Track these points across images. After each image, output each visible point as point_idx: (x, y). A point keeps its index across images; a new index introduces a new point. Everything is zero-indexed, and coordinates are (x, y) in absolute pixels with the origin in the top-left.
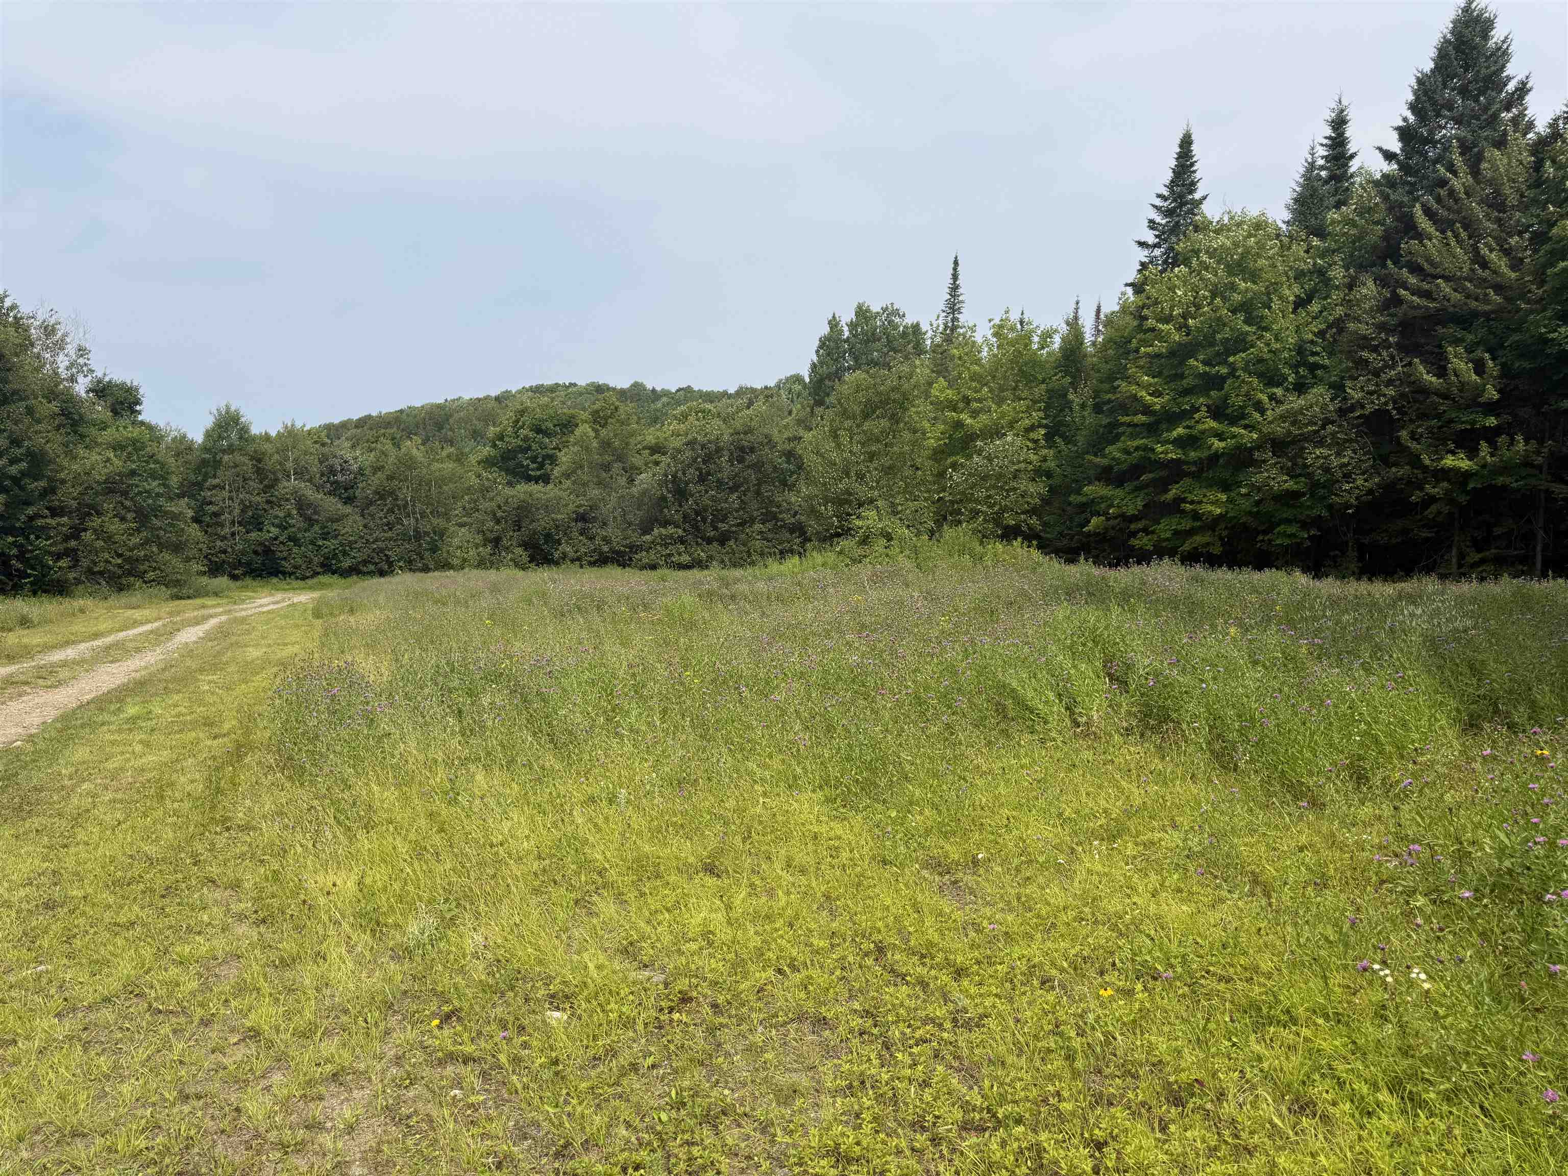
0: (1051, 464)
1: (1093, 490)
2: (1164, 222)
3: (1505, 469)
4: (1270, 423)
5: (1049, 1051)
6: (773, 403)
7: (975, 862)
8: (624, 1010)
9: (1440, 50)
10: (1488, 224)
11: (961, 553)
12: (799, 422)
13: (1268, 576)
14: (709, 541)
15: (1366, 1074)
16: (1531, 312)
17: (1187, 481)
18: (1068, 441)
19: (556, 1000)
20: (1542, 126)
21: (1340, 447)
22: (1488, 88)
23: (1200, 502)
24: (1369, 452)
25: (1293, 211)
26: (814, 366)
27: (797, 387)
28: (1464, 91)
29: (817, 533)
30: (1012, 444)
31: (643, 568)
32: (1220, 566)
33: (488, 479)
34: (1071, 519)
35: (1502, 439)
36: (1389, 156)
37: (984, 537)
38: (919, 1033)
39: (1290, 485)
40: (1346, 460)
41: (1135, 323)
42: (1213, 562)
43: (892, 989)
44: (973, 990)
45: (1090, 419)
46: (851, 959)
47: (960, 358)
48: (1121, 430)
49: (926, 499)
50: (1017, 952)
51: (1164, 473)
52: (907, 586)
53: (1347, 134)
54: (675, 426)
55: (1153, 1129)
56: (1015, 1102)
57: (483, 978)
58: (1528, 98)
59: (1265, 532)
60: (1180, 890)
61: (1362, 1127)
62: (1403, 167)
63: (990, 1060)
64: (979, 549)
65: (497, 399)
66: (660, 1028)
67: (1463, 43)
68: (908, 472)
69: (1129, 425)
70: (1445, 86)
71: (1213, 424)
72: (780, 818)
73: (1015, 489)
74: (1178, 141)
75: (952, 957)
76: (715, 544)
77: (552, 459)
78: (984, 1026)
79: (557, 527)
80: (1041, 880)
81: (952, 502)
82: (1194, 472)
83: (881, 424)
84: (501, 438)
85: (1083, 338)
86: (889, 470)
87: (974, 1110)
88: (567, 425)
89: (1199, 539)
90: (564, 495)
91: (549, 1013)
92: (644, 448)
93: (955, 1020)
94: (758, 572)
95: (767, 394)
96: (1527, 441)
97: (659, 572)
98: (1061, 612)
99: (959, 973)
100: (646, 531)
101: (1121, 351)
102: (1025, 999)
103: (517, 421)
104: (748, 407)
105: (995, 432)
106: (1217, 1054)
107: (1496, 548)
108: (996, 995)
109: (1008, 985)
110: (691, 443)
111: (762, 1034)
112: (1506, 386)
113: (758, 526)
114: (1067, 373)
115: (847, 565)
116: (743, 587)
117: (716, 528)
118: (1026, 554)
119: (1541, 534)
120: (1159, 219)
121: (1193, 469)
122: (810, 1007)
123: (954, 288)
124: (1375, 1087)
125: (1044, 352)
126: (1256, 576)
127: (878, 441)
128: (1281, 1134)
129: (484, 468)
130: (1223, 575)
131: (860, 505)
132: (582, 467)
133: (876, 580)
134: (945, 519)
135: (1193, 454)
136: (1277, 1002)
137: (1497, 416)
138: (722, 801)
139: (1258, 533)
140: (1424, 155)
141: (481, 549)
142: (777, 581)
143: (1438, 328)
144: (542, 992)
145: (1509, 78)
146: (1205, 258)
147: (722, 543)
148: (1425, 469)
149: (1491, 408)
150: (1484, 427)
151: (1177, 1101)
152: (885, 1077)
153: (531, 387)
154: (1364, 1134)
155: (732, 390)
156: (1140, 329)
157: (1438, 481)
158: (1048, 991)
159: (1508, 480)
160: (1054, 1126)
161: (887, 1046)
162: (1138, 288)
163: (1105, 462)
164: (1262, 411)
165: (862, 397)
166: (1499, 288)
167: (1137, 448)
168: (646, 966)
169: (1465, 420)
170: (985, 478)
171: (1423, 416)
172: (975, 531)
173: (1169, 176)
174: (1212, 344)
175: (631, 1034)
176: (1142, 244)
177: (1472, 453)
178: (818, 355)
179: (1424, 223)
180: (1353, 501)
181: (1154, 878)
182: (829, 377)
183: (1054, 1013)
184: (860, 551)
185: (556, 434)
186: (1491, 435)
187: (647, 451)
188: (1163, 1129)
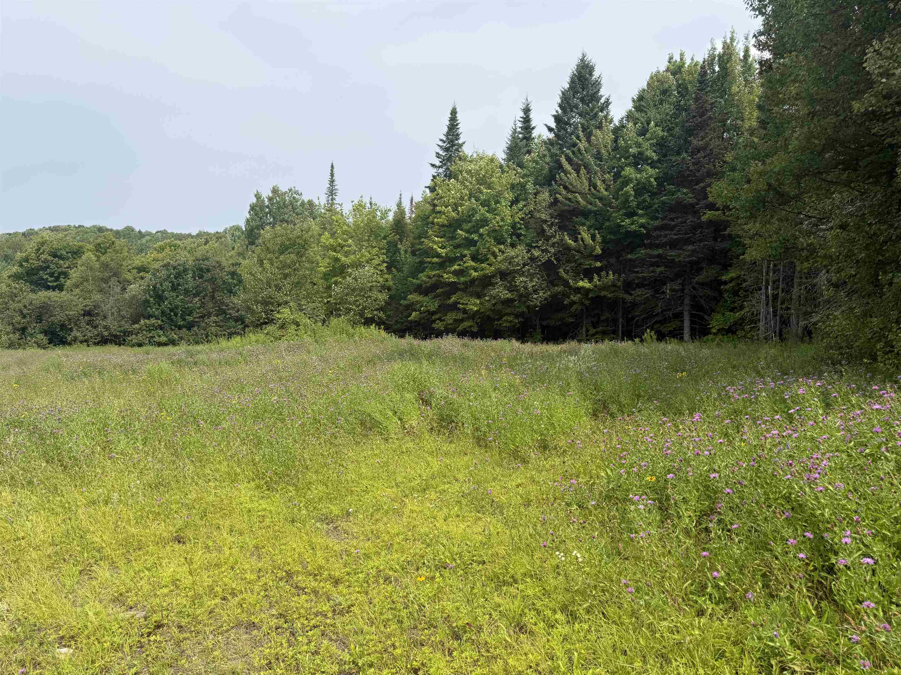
0: (391, 283)
1: (413, 297)
2: (444, 154)
3: (604, 288)
4: (500, 263)
5: (388, 620)
6: (222, 242)
7: (348, 514)
8: (115, 639)
9: (572, 78)
10: (595, 167)
11: (341, 333)
12: (239, 254)
13: (500, 343)
14: (180, 328)
15: (551, 605)
16: (614, 212)
17: (459, 293)
18: (398, 270)
19: (62, 641)
20: (616, 122)
21: (531, 276)
22: (593, 100)
23: (467, 304)
24: (545, 280)
25: (507, 154)
26: (248, 221)
27: (237, 233)
28: (582, 100)
29: (252, 322)
30: (368, 271)
31: (133, 346)
32: (477, 338)
33: (16, 288)
34: (402, 313)
35: (603, 273)
36: (550, 129)
37: (354, 324)
38: (313, 622)
39: (509, 296)
40: (534, 284)
41: (432, 208)
42: (474, 336)
43: (296, 598)
44: (345, 591)
45: (410, 259)
46: (271, 583)
47: (337, 221)
48: (425, 265)
49: (320, 302)
50: (371, 563)
51: (447, 289)
52: (309, 352)
53: (531, 117)
54: (155, 254)
55: (445, 655)
56: (369, 654)
57: (7, 633)
58: (610, 107)
59: (498, 320)
60: (458, 516)
61: (549, 634)
62: (557, 135)
63: (355, 631)
64: (351, 331)
65: (24, 234)
66: (142, 647)
67: (581, 76)
68: (308, 286)
69: (430, 263)
70: (574, 97)
71: (473, 264)
72: (225, 502)
73: (370, 297)
74: (450, 112)
75: (333, 573)
76: (184, 330)
77: (66, 275)
78: (351, 611)
79: (70, 319)
80: (385, 519)
81: (336, 304)
82: (463, 288)
83: (290, 257)
84: (27, 260)
85: (405, 214)
86: (297, 285)
87: (345, 664)
88: (77, 253)
89: (466, 324)
90: (75, 299)
91: (58, 650)
92: (133, 268)
93: (334, 611)
94: (213, 347)
95: (218, 236)
96: (614, 274)
97: (144, 348)
98: (397, 365)
99: (337, 582)
100: (136, 321)
101: (424, 222)
102: (375, 591)
103: (39, 249)
104: (205, 244)
105: (358, 265)
106: (478, 607)
107: (603, 326)
108: (358, 592)
109: (365, 585)
110: (166, 266)
111: (212, 639)
112: (604, 247)
113: (214, 318)
114: (397, 233)
115: (272, 341)
116: (200, 357)
117: (184, 320)
118: (377, 333)
119: (621, 320)
120: (441, 152)
121: (463, 287)
122: (244, 617)
123: (332, 181)
124: (555, 612)
125: (383, 221)
126: (494, 342)
127: (290, 267)
128: (510, 646)
129: (13, 281)
130: (478, 343)
131: (279, 305)
132: (87, 280)
133: (289, 349)
134: (332, 313)
135: (462, 279)
136: (508, 573)
137: (601, 262)
138: (187, 494)
139: (495, 320)
140: (566, 130)
141: (11, 335)
142: (226, 352)
143: (574, 218)
144: (52, 637)
145: (602, 96)
146: (465, 175)
147: (189, 329)
148: (570, 287)
149: (598, 258)
150: (595, 267)
151: (457, 637)
152: (291, 653)
153: (50, 228)
154: (550, 638)
155: (194, 233)
156: (434, 211)
157: (576, 293)
158: (388, 585)
159: (606, 293)
160: (391, 664)
161: (293, 634)
162: (432, 189)
163: (418, 282)
164: (495, 257)
165: (279, 240)
166: (601, 199)
167: (434, 276)
168: (131, 608)
169: (588, 263)
170: (354, 290)
171: (568, 261)
172: (349, 321)
173: (445, 130)
174: (470, 222)
175: (120, 655)
176: (433, 165)
177: (591, 280)
178: (250, 215)
179: (567, 166)
180: (538, 304)
181: (445, 510)
182: (258, 228)
183: (391, 597)
184: (280, 333)
185: (68, 259)
186: (598, 270)
187: (135, 271)
188: (450, 654)
